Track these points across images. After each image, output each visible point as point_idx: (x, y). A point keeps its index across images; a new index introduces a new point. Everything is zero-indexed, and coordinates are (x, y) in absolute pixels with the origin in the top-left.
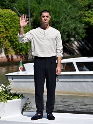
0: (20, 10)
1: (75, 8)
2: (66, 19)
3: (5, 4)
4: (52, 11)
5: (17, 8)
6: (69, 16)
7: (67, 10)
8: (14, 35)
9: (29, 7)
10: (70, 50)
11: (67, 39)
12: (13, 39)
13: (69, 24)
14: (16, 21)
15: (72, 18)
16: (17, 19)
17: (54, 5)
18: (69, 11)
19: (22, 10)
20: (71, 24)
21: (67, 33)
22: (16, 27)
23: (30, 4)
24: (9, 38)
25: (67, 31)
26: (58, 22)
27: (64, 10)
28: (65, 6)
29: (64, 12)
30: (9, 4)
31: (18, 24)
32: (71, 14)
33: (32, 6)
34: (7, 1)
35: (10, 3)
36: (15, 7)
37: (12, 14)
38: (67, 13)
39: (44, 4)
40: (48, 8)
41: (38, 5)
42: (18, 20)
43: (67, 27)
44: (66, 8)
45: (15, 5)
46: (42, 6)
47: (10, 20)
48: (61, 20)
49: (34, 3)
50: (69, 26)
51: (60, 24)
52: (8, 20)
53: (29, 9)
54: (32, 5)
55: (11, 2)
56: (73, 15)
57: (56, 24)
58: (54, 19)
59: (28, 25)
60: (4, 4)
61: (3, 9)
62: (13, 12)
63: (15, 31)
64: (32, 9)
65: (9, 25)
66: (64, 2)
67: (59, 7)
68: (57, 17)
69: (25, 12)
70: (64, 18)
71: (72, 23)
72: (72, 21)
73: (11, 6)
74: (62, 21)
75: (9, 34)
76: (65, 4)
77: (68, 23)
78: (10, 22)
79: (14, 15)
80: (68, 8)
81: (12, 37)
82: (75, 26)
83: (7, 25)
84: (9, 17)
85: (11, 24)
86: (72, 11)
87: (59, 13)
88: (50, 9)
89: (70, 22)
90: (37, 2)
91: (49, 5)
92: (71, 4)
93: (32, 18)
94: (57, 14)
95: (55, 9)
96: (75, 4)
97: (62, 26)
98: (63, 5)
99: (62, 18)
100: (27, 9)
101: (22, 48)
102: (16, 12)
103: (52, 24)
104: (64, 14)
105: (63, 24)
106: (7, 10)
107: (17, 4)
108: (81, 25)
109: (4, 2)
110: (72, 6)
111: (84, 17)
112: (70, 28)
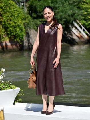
6: (67, 2)
8: (8, 21)
12: (7, 25)
14: (11, 6)
16: (11, 3)
20: (68, 10)
22: (10, 12)
24: (3, 23)
25: (65, 18)
31: (12, 9)
42: (12, 5)
43: (64, 13)
47: (4, 5)
48: (58, 5)
58: (50, 5)
59: (24, 11)
63: (9, 16)
68: (54, 2)
70: (62, 3)
71: (70, 9)
72: (69, 7)
74: (59, 7)
75: (3, 19)
77: (65, 8)
78: (4, 7)
81: (6, 23)
82: (72, 12)
83: (1, 9)
85: (5, 9)
93: (27, 3)
101: (16, 34)
108: (79, 11)
111: (83, 3)
112: (68, 14)
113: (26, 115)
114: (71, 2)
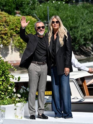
0: (40, 16)
1: (91, 13)
2: (83, 24)
3: (26, 11)
4: (69, 17)
5: (37, 15)
6: (86, 21)
7: (84, 16)
9: (48, 13)
10: (86, 52)
11: (84, 42)
13: (86, 29)
15: (88, 23)
17: (72, 12)
18: (86, 17)
19: (42, 16)
20: (87, 29)
21: (84, 37)
23: (50, 11)
25: (85, 36)
26: (76, 27)
27: (81, 16)
28: (82, 12)
29: (81, 18)
30: (29, 12)
32: (87, 20)
33: (51, 13)
34: (28, 9)
35: (30, 10)
36: (36, 14)
37: (32, 20)
38: (83, 18)
39: (62, 10)
40: (66, 14)
41: (57, 11)
43: (84, 31)
44: (82, 14)
45: (35, 12)
46: (61, 12)
47: (31, 26)
48: (78, 25)
49: (53, 9)
50: (86, 30)
51: (77, 28)
52: (29, 26)
53: (49, 15)
54: (51, 11)
55: (32, 9)
56: (89, 20)
57: (73, 29)
58: (71, 25)
60: (24, 11)
61: (24, 16)
62: (33, 19)
64: (51, 15)
65: (30, 31)
66: (81, 8)
67: (77, 13)
68: (75, 22)
69: (44, 18)
70: (81, 23)
71: (89, 28)
72: (88, 26)
73: (31, 13)
74: (79, 26)
76: (82, 10)
77: (84, 27)
78: (31, 28)
79: (35, 22)
80: (85, 14)
82: (91, 30)
83: (28, 30)
84: (30, 24)
85: (32, 30)
86: (88, 16)
87: (76, 19)
88: (68, 15)
89: (87, 26)
90: (55, 9)
91: (67, 11)
92: (88, 10)
94: (75, 19)
95: (73, 15)
96: (91, 10)
97: (79, 30)
98: (80, 11)
99: (80, 23)
100: (46, 15)
102: (36, 19)
103: (69, 29)
104: (81, 19)
105: (80, 29)
106: (27, 17)
107: (37, 11)
109: (25, 9)
110: (88, 12)
112: (87, 32)
113: (53, 122)
114: (90, 22)
